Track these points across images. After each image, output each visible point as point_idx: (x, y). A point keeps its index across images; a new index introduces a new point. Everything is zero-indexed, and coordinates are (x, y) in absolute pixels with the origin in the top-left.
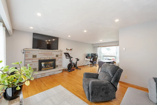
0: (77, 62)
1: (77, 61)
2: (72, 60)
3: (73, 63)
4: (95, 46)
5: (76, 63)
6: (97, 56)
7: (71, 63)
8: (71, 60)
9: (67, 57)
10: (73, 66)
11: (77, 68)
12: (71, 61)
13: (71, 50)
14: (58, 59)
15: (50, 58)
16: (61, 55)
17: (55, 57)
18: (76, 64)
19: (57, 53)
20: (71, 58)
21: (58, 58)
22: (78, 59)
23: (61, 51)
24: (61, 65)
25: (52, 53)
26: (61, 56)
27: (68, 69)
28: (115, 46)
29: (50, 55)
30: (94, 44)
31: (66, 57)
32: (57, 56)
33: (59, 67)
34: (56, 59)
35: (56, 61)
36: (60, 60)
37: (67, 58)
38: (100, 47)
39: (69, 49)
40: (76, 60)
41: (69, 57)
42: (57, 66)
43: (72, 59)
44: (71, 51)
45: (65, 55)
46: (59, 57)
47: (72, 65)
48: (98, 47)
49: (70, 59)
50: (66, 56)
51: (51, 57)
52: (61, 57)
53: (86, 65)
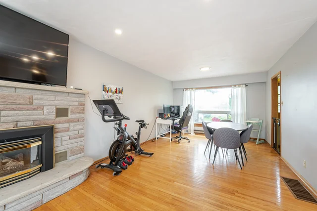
0: (141, 132)
1: (139, 130)
2: (126, 125)
3: (129, 138)
4: (178, 88)
5: (136, 136)
6: (191, 112)
7: (123, 136)
8: (123, 126)
9: (106, 118)
10: (128, 148)
11: (141, 152)
12: (120, 131)
13: (120, 92)
14: (66, 125)
15: (20, 124)
16: (82, 108)
17: (52, 116)
18: (137, 139)
19: (62, 102)
20: (120, 120)
21: (69, 122)
22: (143, 121)
23: (80, 93)
24: (82, 150)
25: (31, 98)
26: (82, 111)
27: (113, 160)
28: (230, 86)
29: (21, 109)
30: (175, 82)
31: (103, 115)
32: (62, 112)
33: (70, 158)
34: (58, 126)
35: (55, 135)
36: (78, 130)
37: (105, 121)
38: (192, 88)
39: (114, 90)
40: (138, 125)
41: (112, 118)
42: (64, 156)
43: (124, 122)
44: (120, 95)
45: (99, 109)
46: (70, 116)
47: (126, 146)
48: (186, 89)
49: (120, 125)
50: (104, 112)
51: (26, 120)
52: (82, 116)
53: (159, 136)
